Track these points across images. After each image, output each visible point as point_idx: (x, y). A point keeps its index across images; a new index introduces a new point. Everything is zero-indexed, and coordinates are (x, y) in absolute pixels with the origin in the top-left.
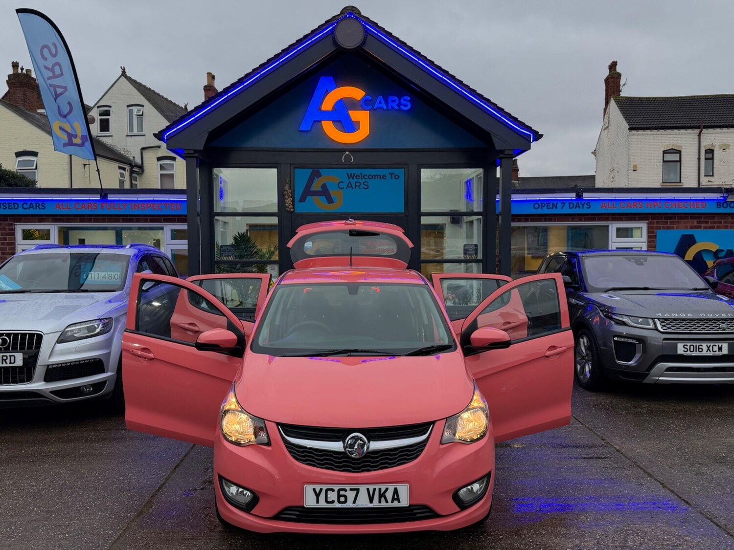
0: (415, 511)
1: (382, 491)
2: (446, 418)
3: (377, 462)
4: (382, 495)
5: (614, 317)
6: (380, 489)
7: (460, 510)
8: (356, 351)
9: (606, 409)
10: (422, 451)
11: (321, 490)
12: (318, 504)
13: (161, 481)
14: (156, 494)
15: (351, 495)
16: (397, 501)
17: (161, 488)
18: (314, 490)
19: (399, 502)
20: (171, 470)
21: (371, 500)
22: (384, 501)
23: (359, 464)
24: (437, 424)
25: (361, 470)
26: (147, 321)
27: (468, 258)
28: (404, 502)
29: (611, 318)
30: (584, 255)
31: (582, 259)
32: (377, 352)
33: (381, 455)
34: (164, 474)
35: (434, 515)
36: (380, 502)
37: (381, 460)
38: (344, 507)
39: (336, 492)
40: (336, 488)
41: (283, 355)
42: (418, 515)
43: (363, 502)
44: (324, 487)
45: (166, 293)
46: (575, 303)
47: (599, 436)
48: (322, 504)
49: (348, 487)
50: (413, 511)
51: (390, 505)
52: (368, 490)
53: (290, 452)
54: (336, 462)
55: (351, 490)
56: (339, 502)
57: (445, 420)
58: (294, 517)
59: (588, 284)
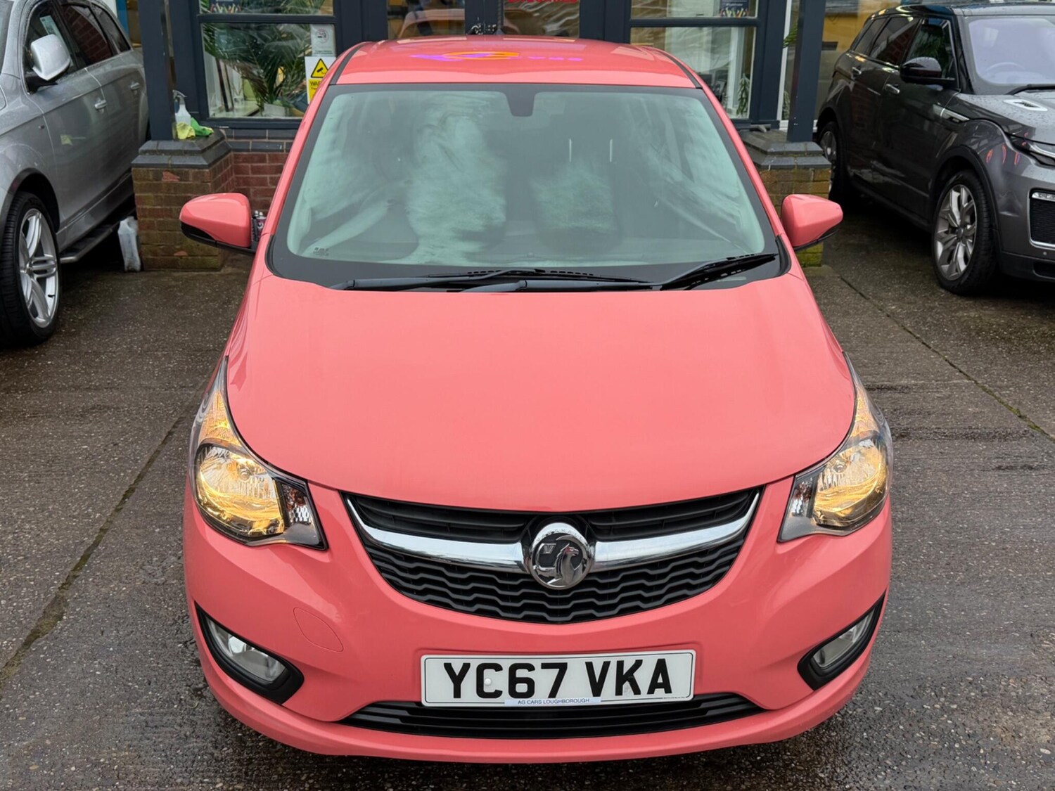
0: (703, 706)
1: (626, 669)
2: (794, 475)
3: (613, 596)
4: (626, 677)
6: (620, 665)
7: (812, 691)
8: (539, 274)
10: (730, 563)
11: (466, 667)
12: (457, 700)
13: (89, 536)
14: (75, 577)
15: (545, 680)
16: (663, 690)
17: (89, 556)
18: (448, 667)
19: (668, 690)
21: (597, 688)
22: (630, 689)
23: (567, 601)
24: (769, 491)
26: (67, 145)
27: (729, 16)
28: (682, 689)
29: (1028, 152)
30: (967, 11)
31: (962, 21)
32: (591, 278)
33: (625, 579)
34: (98, 515)
35: (750, 709)
36: (619, 692)
37: (624, 590)
38: (526, 705)
39: (505, 674)
40: (506, 662)
41: (350, 283)
42: (710, 713)
43: (576, 692)
44: (475, 662)
45: (101, 85)
46: (947, 117)
47: (1010, 408)
49: (536, 661)
50: (700, 705)
51: (644, 698)
52: (589, 666)
53: (381, 570)
55: (545, 666)
58: (398, 721)
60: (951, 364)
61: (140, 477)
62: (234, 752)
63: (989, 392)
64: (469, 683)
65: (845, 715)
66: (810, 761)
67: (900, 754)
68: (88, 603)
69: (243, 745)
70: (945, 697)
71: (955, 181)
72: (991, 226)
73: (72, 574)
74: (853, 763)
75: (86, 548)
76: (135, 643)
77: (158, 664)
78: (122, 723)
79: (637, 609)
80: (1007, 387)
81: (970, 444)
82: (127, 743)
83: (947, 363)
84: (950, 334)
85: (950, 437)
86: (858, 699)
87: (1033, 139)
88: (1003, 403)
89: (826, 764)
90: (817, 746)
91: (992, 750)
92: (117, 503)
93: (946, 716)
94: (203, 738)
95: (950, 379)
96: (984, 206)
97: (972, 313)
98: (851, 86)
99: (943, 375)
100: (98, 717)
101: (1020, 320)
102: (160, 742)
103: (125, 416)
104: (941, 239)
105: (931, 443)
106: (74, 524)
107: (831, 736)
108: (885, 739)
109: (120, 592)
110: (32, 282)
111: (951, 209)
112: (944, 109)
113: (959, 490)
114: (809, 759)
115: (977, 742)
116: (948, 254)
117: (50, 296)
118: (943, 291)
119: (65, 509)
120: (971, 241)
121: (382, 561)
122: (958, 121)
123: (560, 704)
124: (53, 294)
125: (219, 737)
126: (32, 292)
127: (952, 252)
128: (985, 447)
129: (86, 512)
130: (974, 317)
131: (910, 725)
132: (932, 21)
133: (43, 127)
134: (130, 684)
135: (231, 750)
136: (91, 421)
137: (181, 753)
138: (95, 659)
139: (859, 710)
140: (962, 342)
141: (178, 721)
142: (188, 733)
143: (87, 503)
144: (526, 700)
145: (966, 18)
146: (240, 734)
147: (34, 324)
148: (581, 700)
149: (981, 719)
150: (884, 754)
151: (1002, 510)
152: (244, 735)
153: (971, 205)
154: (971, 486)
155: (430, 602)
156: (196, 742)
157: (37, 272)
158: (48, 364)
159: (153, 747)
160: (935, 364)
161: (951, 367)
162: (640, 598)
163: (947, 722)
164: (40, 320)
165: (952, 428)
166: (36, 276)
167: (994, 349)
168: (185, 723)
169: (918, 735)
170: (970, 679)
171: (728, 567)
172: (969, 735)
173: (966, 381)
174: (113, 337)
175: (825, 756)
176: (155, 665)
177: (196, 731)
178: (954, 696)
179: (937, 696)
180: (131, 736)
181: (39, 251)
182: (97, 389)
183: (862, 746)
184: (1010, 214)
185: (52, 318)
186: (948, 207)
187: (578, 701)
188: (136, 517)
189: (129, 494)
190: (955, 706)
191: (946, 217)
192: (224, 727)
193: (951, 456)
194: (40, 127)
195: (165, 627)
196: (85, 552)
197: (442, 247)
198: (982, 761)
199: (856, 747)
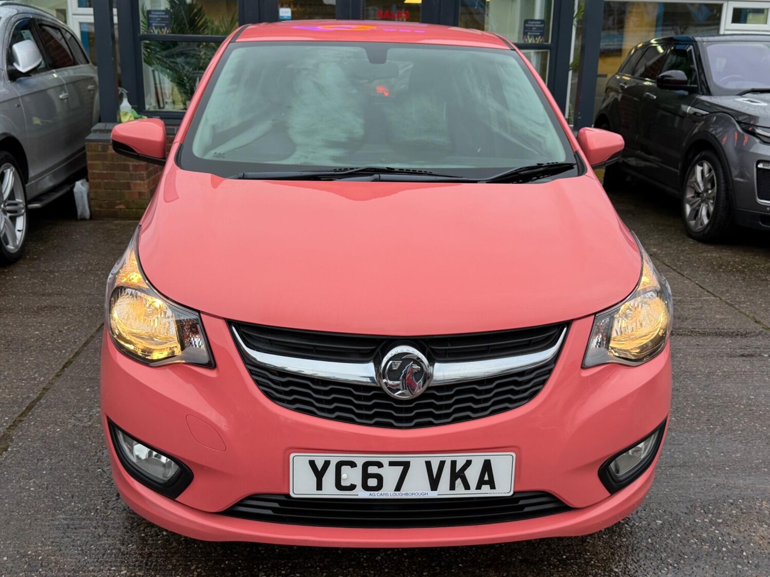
1: (459, 467)
3: (448, 406)
4: (458, 475)
5: (759, 131)
6: (454, 463)
7: (610, 495)
9: (738, 271)
10: (544, 383)
11: (327, 464)
13: (34, 393)
14: (21, 421)
16: (488, 486)
17: (33, 407)
18: (312, 464)
19: (493, 487)
20: (56, 372)
22: (462, 485)
23: (409, 410)
25: (412, 424)
29: (754, 134)
30: (705, 39)
31: (702, 45)
33: (458, 393)
34: (42, 379)
36: (452, 487)
37: (457, 402)
38: (376, 497)
40: (360, 460)
44: (334, 459)
46: (692, 112)
47: (748, 316)
48: (329, 490)
49: (385, 460)
50: (518, 502)
51: (473, 493)
52: (428, 464)
53: (258, 383)
54: (359, 407)
56: (366, 487)
57: (593, 316)
58: (270, 512)
59: (713, 82)
60: (701, 287)
61: (77, 354)
62: (138, 547)
63: (731, 305)
64: (329, 478)
65: (633, 526)
66: (606, 559)
67: (679, 555)
68: (29, 440)
69: (145, 543)
70: (712, 514)
71: (698, 159)
72: (727, 190)
73: (17, 419)
74: (641, 561)
75: (31, 401)
76: (64, 468)
77: (81, 483)
78: (48, 526)
79: (468, 418)
80: (745, 302)
81: (719, 339)
82: (51, 540)
83: (697, 286)
84: (699, 267)
85: (704, 334)
86: (643, 514)
87: (758, 124)
88: (742, 312)
89: (619, 562)
90: (612, 548)
91: (753, 552)
92: (58, 371)
93: (714, 527)
94: (113, 537)
95: (700, 296)
96: (722, 175)
97: (713, 254)
98: (619, 97)
99: (696, 294)
100: (29, 521)
101: (751, 259)
102: (78, 540)
103: (70, 312)
104: (689, 202)
105: (689, 338)
106: (23, 384)
107: (622, 542)
108: (666, 544)
109: (55, 432)
110: (5, 219)
111: (696, 179)
112: (689, 107)
113: (713, 370)
114: (605, 558)
115: (740, 547)
116: (694, 213)
117: (19, 231)
118: (691, 240)
119: (17, 374)
120: (712, 201)
121: (259, 376)
122: (700, 115)
123: (404, 497)
124: (21, 229)
125: (126, 537)
126: (4, 225)
127: (697, 211)
128: (730, 341)
129: (33, 376)
130: (716, 257)
131: (686, 534)
132: (679, 47)
133: (19, 106)
134: (57, 497)
135: (135, 547)
136: (43, 316)
137: (94, 548)
138: (31, 479)
139: (644, 523)
140: (708, 272)
141: (94, 525)
142: (101, 534)
143: (34, 370)
144: (376, 493)
145: (705, 43)
146: (143, 535)
147: (6, 250)
148: (421, 494)
149: (742, 530)
150: (665, 555)
151: (747, 383)
152: (146, 536)
153: (712, 175)
154: (722, 367)
155: (298, 410)
156: (107, 540)
157: (10, 212)
158: (14, 279)
159: (72, 543)
160: (688, 286)
161: (701, 289)
162: (469, 409)
163: (715, 532)
164: (10, 247)
165: (704, 329)
166: (9, 215)
167: (732, 278)
168: (99, 526)
169: (692, 541)
170: (731, 501)
171: (542, 386)
172: (733, 542)
173: (713, 298)
174: (65, 261)
175: (618, 556)
176: (78, 484)
177: (108, 532)
178: (719, 513)
179: (706, 513)
180: (54, 535)
181: (12, 196)
182: (50, 295)
183: (648, 548)
184: (742, 180)
185: (20, 246)
186: (694, 178)
187: (418, 494)
188: (72, 381)
189: (67, 365)
190: (720, 521)
191: (692, 185)
192: (130, 529)
193: (705, 347)
194: (16, 105)
195: (89, 457)
196: (30, 404)
197: (314, 153)
198: (746, 561)
199: (643, 549)
